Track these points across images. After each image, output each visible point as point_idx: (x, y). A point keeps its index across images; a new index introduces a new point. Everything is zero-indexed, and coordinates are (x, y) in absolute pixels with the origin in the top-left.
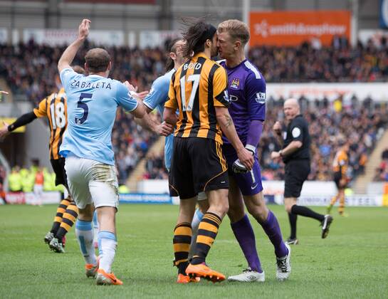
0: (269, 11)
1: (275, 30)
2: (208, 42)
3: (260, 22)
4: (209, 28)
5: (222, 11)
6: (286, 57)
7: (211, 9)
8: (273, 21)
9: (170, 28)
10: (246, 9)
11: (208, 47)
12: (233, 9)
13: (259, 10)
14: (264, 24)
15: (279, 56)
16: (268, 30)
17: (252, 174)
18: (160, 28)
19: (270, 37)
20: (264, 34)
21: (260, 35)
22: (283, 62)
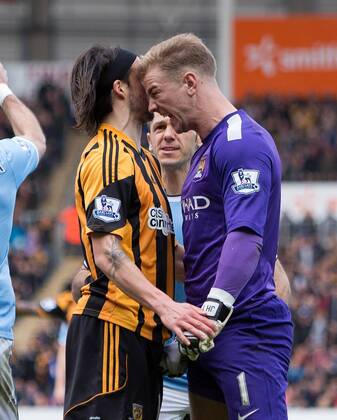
0: (279, 14)
1: (294, 60)
2: (119, 87)
3: (257, 41)
4: (114, 57)
5: (170, 15)
6: (318, 122)
7: (144, 10)
8: (289, 39)
9: (50, 56)
10: (226, 14)
11: (122, 98)
12: (195, 11)
13: (257, 12)
14: (268, 45)
15: (302, 119)
16: (276, 60)
17: (243, 384)
18: (27, 56)
19: (282, 74)
20: (268, 67)
21: (259, 72)
22: (312, 133)
